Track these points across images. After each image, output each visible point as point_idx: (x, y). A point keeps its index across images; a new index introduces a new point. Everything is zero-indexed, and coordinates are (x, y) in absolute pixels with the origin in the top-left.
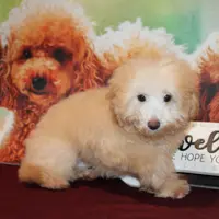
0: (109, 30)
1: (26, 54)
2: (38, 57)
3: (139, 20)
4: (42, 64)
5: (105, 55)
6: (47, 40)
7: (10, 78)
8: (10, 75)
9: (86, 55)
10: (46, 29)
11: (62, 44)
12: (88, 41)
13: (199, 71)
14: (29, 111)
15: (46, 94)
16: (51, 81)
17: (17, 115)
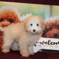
2: (5, 21)
3: (31, 14)
6: (8, 17)
10: (8, 14)
11: (11, 18)
12: (18, 18)
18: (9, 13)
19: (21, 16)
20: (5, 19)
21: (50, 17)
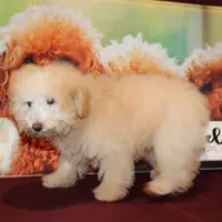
19: (104, 46)
21: (205, 48)
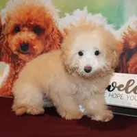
0: (67, 14)
1: (17, 29)
2: (24, 31)
3: (86, 8)
4: (26, 35)
5: (65, 30)
6: (29, 20)
7: (7, 44)
8: (7, 42)
9: (53, 30)
10: (28, 14)
11: (38, 23)
12: (54, 21)
13: (122, 41)
14: (18, 64)
15: (29, 54)
16: (32, 46)
17: (11, 66)
18: (31, 10)
20: (24, 26)
